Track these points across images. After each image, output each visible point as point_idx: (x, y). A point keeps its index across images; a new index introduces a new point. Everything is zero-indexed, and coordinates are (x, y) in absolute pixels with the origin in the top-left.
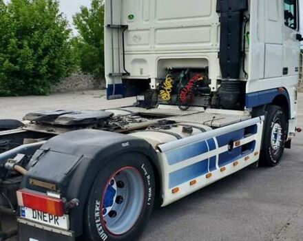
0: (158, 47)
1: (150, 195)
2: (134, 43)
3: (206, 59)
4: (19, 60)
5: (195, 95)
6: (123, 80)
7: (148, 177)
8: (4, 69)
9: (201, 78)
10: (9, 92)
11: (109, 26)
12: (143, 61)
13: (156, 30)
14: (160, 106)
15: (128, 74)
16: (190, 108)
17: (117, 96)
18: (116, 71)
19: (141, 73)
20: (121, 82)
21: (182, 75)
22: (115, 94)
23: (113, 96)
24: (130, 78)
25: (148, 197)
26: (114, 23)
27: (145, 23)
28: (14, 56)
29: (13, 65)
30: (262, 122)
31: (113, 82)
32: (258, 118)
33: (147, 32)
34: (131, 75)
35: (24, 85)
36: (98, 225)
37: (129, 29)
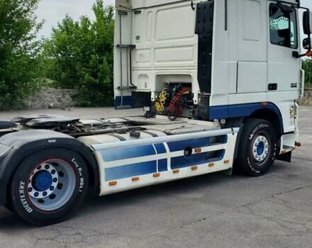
0: (156, 64)
1: (82, 184)
2: (139, 60)
3: (190, 75)
4: (99, 74)
5: (183, 108)
6: (132, 92)
7: (80, 169)
8: (85, 82)
9: (188, 92)
10: (89, 102)
11: (118, 46)
12: (146, 76)
13: (155, 49)
14: (158, 116)
15: (136, 88)
16: (178, 119)
17: (125, 106)
18: (125, 84)
19: (146, 87)
20: (130, 95)
21: (174, 89)
22: (123, 105)
23: (122, 106)
24: (137, 91)
25: (80, 185)
26: (122, 43)
27: (148, 43)
28: (95, 70)
29: (93, 79)
30: (236, 134)
31: (122, 94)
32: (230, 129)
33: (149, 51)
34: (138, 88)
35: (104, 97)
36: (22, 200)
37: (137, 48)
